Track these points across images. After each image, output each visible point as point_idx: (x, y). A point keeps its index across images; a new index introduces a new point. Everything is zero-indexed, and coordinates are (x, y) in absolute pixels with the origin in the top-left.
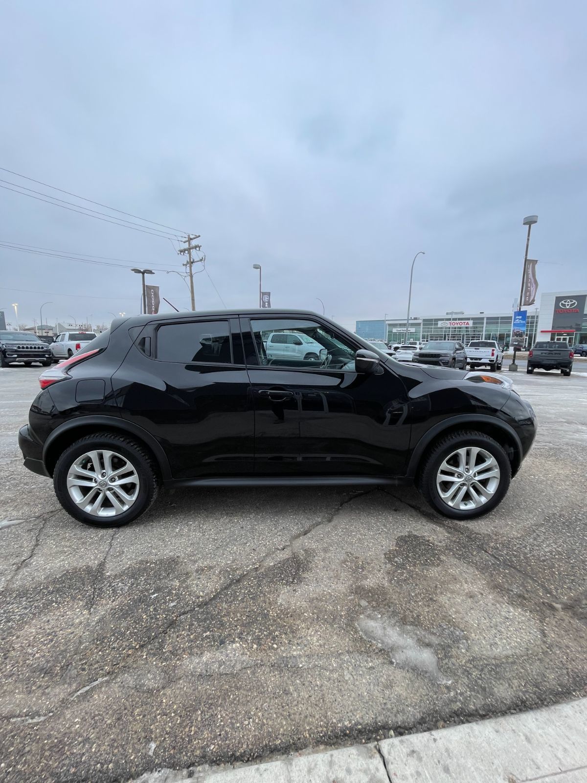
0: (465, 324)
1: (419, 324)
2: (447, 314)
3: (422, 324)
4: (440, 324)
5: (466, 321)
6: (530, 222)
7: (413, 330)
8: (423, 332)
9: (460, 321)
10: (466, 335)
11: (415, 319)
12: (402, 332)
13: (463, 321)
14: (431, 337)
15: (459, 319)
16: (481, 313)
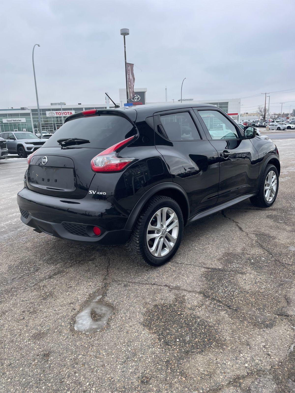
0: (69, 113)
1: (28, 114)
2: (52, 104)
3: (31, 114)
4: (48, 114)
5: (70, 111)
6: (125, 33)
7: (23, 120)
8: (34, 121)
9: (64, 111)
10: (57, 124)
11: (23, 109)
12: (12, 122)
13: (67, 111)
14: (42, 126)
15: (64, 109)
16: (79, 104)
